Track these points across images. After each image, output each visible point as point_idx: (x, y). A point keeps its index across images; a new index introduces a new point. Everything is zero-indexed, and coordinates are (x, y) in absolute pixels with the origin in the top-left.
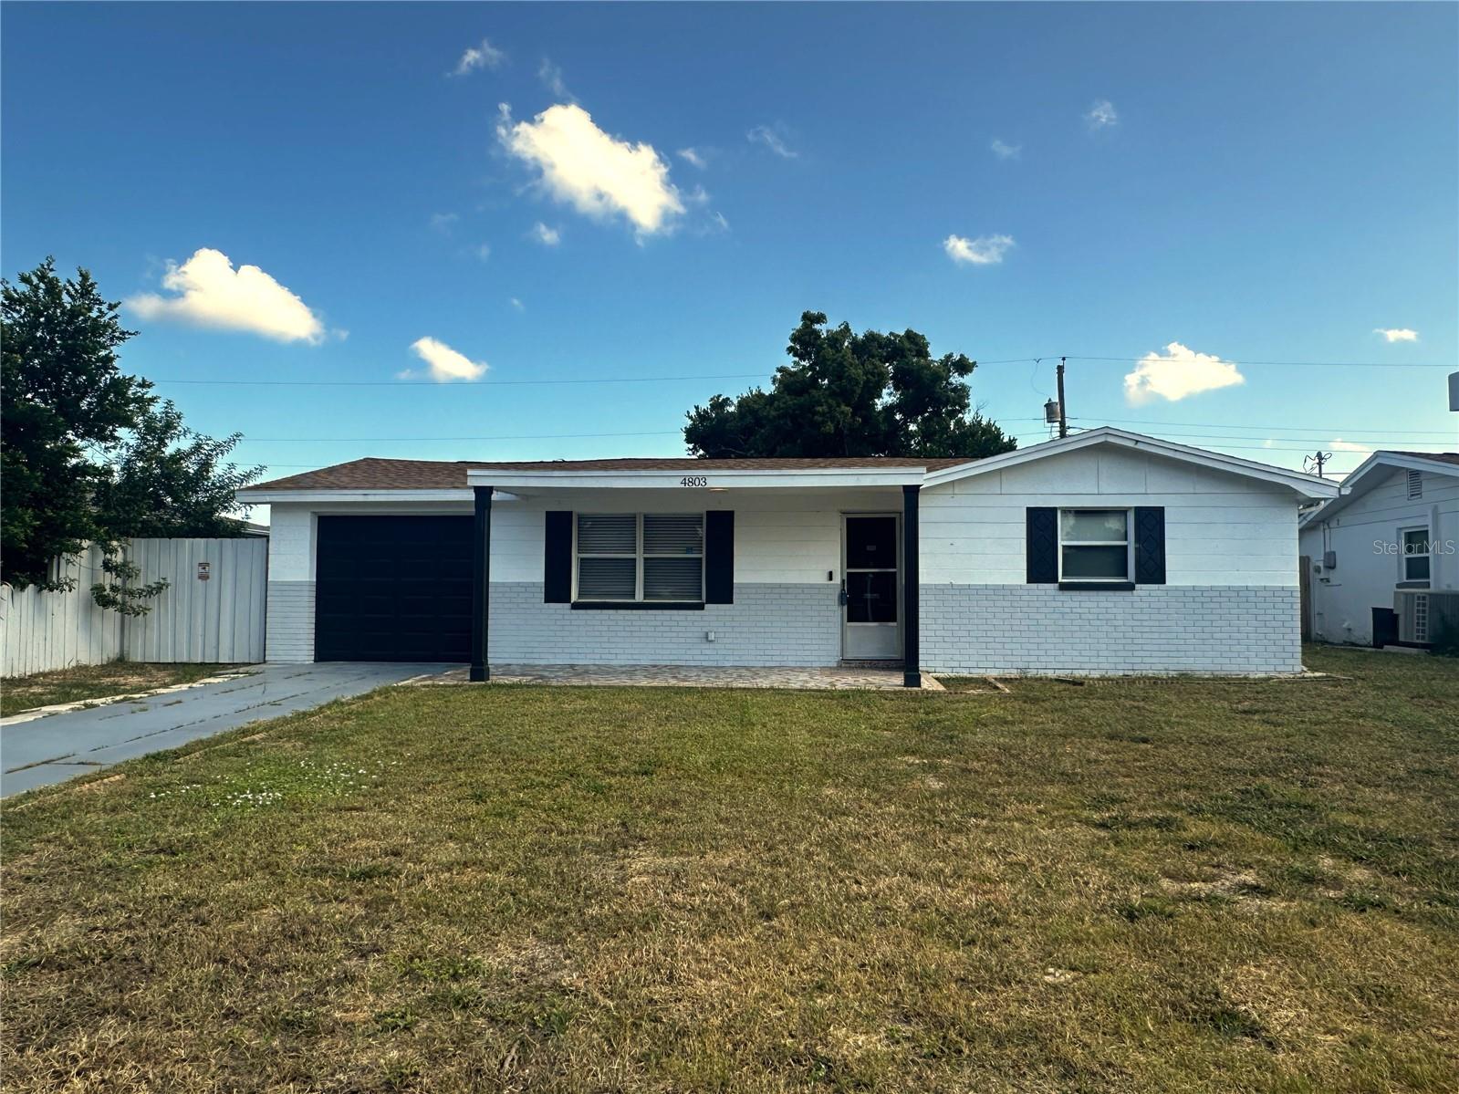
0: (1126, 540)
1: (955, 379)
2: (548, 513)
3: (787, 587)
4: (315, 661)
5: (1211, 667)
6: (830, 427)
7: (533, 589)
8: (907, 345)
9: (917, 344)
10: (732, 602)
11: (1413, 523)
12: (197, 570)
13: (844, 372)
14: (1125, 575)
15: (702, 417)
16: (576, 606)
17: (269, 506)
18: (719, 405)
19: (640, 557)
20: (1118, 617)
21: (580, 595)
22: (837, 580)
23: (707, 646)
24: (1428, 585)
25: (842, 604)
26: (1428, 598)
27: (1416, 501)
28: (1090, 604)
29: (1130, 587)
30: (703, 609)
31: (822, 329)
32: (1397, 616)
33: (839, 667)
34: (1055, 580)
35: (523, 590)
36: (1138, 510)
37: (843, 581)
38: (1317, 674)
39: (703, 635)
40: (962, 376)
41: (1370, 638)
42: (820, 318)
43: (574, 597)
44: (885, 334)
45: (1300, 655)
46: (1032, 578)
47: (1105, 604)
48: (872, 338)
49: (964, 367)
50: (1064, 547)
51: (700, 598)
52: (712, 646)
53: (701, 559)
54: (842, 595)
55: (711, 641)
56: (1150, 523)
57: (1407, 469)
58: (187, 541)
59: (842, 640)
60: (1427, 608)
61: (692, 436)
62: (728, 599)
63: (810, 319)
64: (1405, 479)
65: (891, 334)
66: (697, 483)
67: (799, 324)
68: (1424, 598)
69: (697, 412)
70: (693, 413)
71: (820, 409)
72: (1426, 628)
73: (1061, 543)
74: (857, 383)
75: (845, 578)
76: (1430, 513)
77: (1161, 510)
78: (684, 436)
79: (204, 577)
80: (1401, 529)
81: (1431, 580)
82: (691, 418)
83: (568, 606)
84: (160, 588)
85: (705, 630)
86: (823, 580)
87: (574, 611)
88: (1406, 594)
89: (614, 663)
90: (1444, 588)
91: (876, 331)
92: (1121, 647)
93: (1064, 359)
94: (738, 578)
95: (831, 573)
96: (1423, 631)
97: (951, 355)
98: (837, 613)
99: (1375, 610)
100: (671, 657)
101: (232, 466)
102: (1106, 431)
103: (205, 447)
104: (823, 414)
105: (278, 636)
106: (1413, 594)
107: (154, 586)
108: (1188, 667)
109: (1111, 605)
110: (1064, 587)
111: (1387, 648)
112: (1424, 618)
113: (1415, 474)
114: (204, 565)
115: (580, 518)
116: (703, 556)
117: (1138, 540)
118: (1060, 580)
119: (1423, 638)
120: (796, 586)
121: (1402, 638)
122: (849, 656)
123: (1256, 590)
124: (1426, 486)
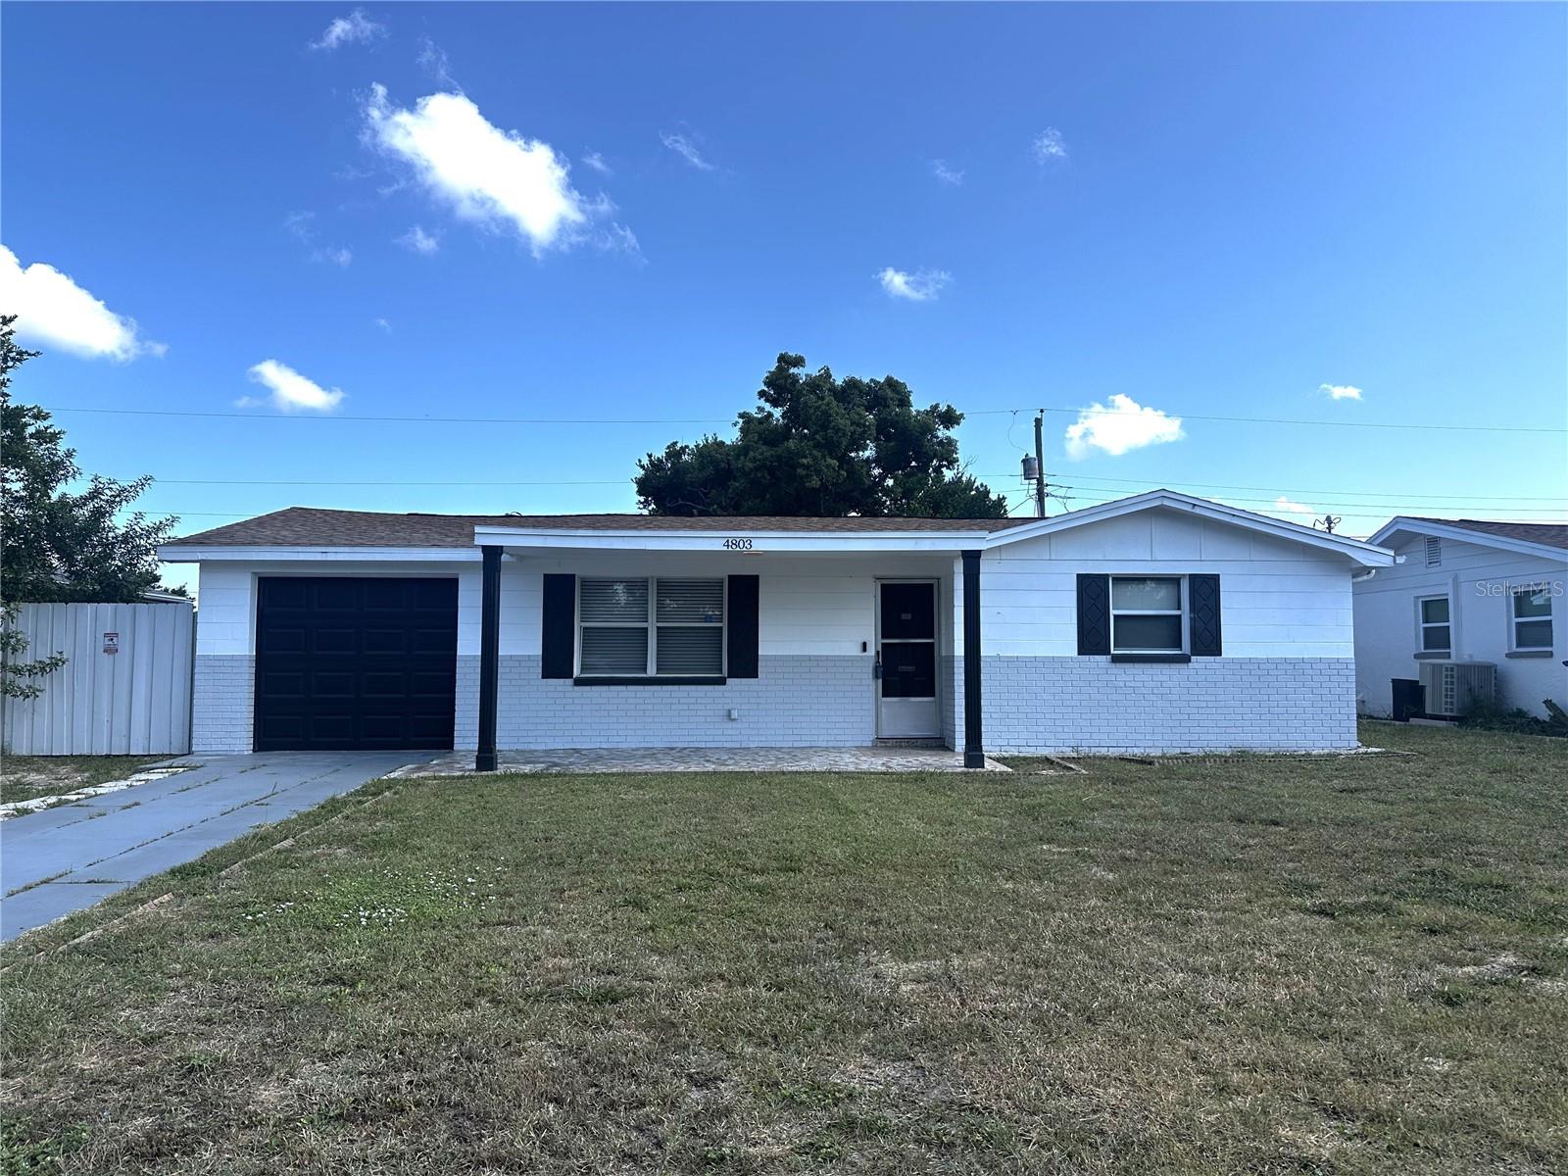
0: (1179, 609)
1: (942, 433)
2: (547, 577)
3: (818, 659)
4: (254, 751)
5: (1269, 743)
6: (815, 482)
7: (529, 664)
8: (889, 393)
9: (898, 393)
10: (757, 677)
11: (1432, 592)
12: (102, 642)
13: (830, 422)
14: (1179, 645)
15: (656, 466)
16: (579, 682)
17: (198, 564)
18: (674, 453)
19: (652, 627)
20: (1174, 691)
21: (583, 670)
22: (871, 652)
23: (730, 725)
24: (1449, 656)
25: (876, 677)
26: (1455, 670)
27: (1434, 569)
28: (1145, 678)
29: (1186, 659)
30: (725, 684)
31: (802, 373)
32: (1423, 687)
33: (874, 747)
34: (1109, 653)
35: (517, 664)
36: (1193, 577)
37: (878, 652)
38: (1370, 750)
39: (725, 713)
40: (948, 429)
41: (1390, 711)
42: (799, 362)
43: (576, 672)
44: (866, 380)
45: (1355, 730)
46: (1083, 649)
47: (1161, 678)
48: (852, 384)
49: (950, 418)
50: (1115, 616)
51: (721, 671)
52: (734, 725)
53: (721, 628)
54: (876, 669)
55: (734, 720)
56: (1206, 590)
57: (1425, 536)
58: (90, 607)
59: (877, 718)
60: (1455, 680)
61: (645, 487)
62: (752, 673)
63: (786, 361)
64: (1423, 546)
65: (872, 380)
66: (741, 545)
67: (773, 367)
68: (1452, 670)
69: (651, 461)
70: (645, 461)
71: (805, 461)
72: (1455, 700)
73: (1113, 612)
74: (844, 435)
75: (880, 649)
76: (1450, 581)
77: (1215, 578)
78: (635, 487)
79: (111, 650)
80: (1418, 597)
81: (1453, 651)
82: (642, 467)
83: (570, 681)
84: (55, 664)
85: (727, 707)
86: (856, 651)
87: (576, 688)
88: (1434, 665)
89: (624, 746)
90: (1465, 659)
91: (857, 377)
92: (1177, 723)
93: (1042, 411)
94: (763, 650)
95: (865, 644)
96: (1452, 703)
97: (937, 406)
98: (871, 686)
99: (1393, 681)
100: (689, 739)
101: (139, 516)
102: (1163, 494)
103: (107, 491)
104: (807, 467)
105: (210, 722)
106: (1441, 665)
107: (47, 661)
108: (1246, 744)
109: (1166, 678)
110: (1116, 659)
111: (1413, 721)
112: (1452, 690)
113: (1433, 541)
114: (111, 636)
115: (585, 582)
116: (725, 625)
117: (1193, 609)
118: (1112, 652)
119: (1452, 710)
120: (827, 658)
121: (1428, 711)
122: (885, 734)
123: (1312, 662)
124: (1445, 555)
